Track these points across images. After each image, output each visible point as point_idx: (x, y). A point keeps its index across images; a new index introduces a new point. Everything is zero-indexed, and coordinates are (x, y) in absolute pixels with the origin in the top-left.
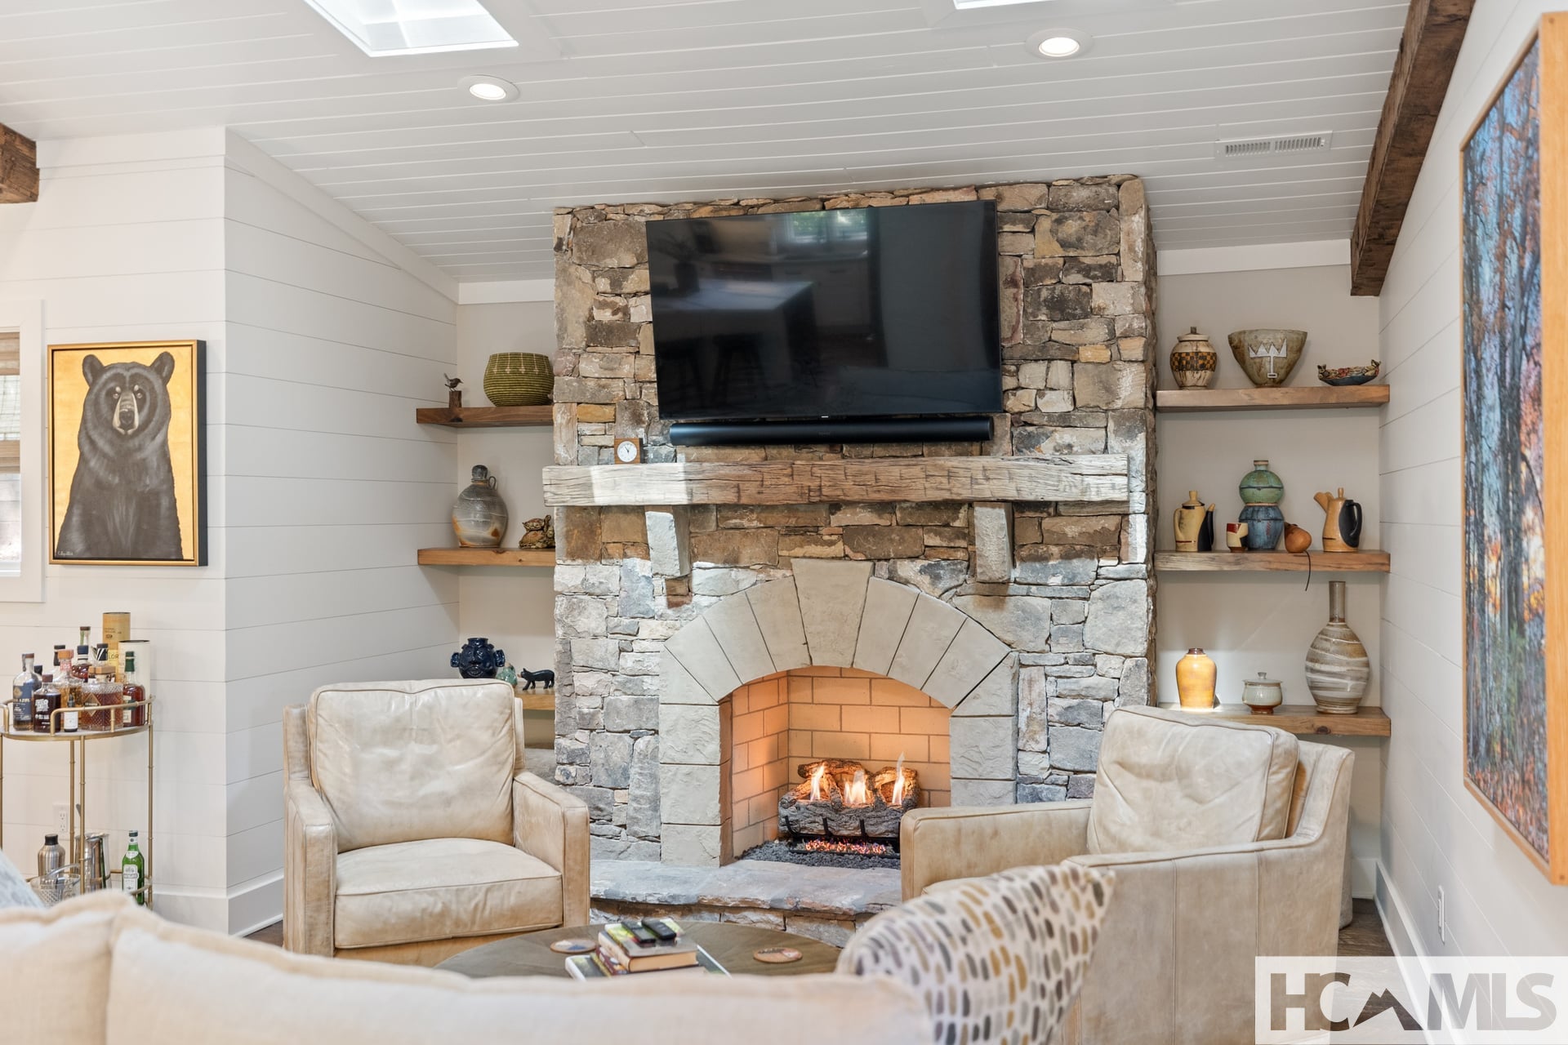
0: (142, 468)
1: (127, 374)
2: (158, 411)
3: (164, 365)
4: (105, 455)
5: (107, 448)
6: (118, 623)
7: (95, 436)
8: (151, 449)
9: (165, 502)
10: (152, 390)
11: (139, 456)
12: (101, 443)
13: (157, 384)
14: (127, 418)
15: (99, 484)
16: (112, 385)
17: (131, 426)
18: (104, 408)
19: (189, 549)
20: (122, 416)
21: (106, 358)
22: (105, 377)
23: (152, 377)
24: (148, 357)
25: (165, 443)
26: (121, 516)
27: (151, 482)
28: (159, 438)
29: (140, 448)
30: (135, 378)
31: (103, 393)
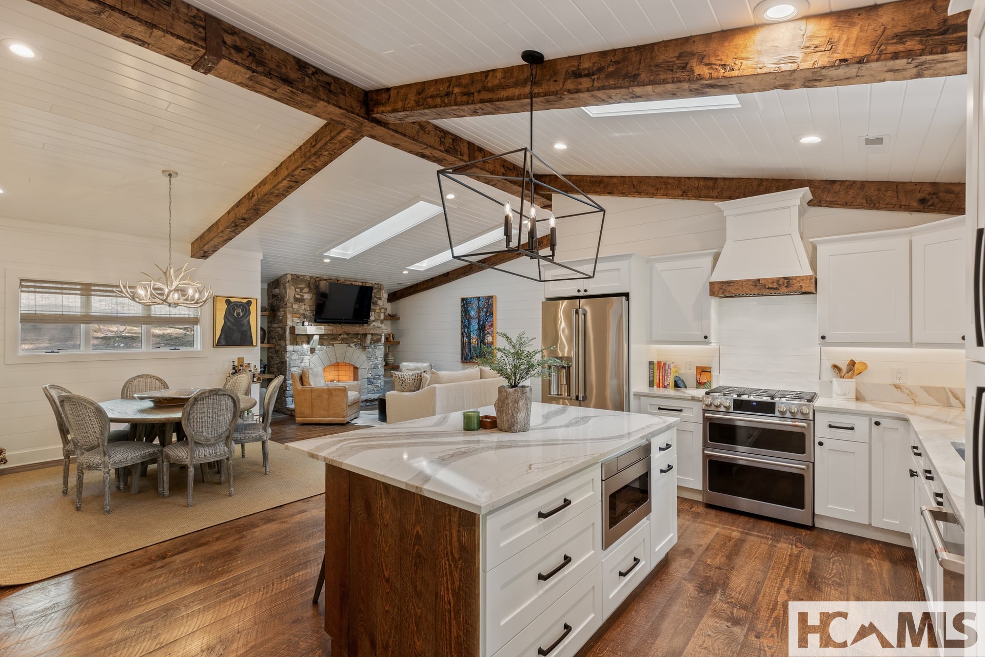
0: (243, 325)
1: (239, 304)
2: (247, 312)
3: (249, 303)
4: (232, 322)
5: (232, 320)
6: (241, 360)
7: (229, 318)
8: (245, 321)
9: (249, 333)
10: (246, 309)
11: (242, 322)
12: (230, 319)
13: (247, 307)
14: (238, 314)
15: (230, 328)
16: (234, 306)
17: (240, 316)
18: (232, 311)
19: (254, 344)
20: (237, 313)
21: (232, 300)
22: (232, 304)
23: (246, 305)
24: (245, 301)
25: (249, 319)
26: (236, 336)
27: (245, 328)
28: (247, 319)
29: (242, 321)
30: (241, 305)
31: (231, 308)
